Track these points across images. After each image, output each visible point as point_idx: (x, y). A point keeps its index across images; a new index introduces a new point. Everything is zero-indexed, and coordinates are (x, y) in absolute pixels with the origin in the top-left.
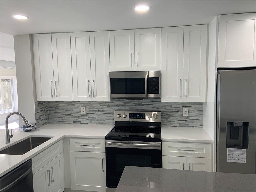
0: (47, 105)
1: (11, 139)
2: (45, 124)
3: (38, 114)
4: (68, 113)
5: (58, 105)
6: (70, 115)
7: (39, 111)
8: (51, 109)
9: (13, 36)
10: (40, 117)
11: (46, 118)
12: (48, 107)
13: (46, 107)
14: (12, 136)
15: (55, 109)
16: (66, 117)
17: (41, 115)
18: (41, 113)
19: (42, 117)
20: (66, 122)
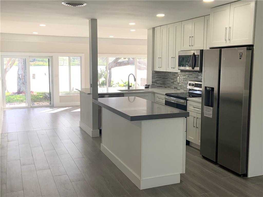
0: (163, 74)
1: (130, 88)
2: (160, 87)
3: (154, 79)
4: (172, 81)
5: (169, 75)
6: (173, 83)
7: (155, 77)
8: (166, 77)
9: (147, 30)
10: (156, 81)
11: (162, 83)
12: (164, 75)
13: (162, 76)
14: (131, 86)
15: (167, 78)
16: (172, 84)
17: (157, 80)
18: (157, 79)
19: (158, 82)
20: (171, 88)
